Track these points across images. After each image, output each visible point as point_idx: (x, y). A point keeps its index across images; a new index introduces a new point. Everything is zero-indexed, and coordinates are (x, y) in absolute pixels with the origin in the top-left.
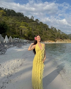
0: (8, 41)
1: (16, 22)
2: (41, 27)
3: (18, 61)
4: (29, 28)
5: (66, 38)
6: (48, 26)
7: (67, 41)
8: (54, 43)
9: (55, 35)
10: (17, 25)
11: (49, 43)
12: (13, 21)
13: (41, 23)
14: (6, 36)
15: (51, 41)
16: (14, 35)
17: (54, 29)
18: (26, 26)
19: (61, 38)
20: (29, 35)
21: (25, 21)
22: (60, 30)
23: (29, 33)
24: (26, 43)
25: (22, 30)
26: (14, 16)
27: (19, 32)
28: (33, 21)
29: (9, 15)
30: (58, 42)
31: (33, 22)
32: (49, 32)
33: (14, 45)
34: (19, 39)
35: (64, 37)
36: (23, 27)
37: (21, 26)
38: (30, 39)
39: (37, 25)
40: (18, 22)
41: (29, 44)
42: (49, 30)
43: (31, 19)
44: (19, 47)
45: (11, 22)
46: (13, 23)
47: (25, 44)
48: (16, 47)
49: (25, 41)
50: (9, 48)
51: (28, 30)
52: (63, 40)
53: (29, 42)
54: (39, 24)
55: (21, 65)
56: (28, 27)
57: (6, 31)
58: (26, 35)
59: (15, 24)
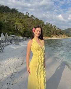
0: (4, 39)
1: (11, 19)
2: (37, 23)
3: (19, 59)
4: (25, 24)
5: (61, 34)
6: (43, 22)
7: (62, 37)
8: (50, 38)
9: (51, 31)
10: (12, 22)
11: (45, 39)
12: (7, 18)
13: (37, 19)
14: (2, 33)
15: (47, 37)
16: (10, 32)
17: (49, 25)
18: (21, 23)
19: (57, 34)
20: (25, 32)
21: (19, 17)
22: (55, 26)
23: (24, 30)
24: (22, 39)
25: (17, 27)
26: (8, 12)
27: (15, 29)
28: (29, 17)
29: (3, 12)
30: (54, 38)
31: (28, 19)
32: (45, 28)
33: (10, 43)
34: (15, 36)
35: (60, 33)
36: (18, 24)
37: (16, 23)
38: (26, 35)
39: (32, 21)
40: (13, 19)
41: (25, 41)
42: (45, 26)
43: (26, 15)
44: (16, 44)
45: (5, 19)
46: (8, 19)
47: (21, 41)
48: (13, 44)
49: (21, 38)
50: (6, 45)
51: (23, 26)
52: (58, 35)
53: (25, 39)
54: (35, 20)
55: (22, 63)
56: (23, 24)
57: (1, 28)
58: (21, 32)
59: (10, 21)
